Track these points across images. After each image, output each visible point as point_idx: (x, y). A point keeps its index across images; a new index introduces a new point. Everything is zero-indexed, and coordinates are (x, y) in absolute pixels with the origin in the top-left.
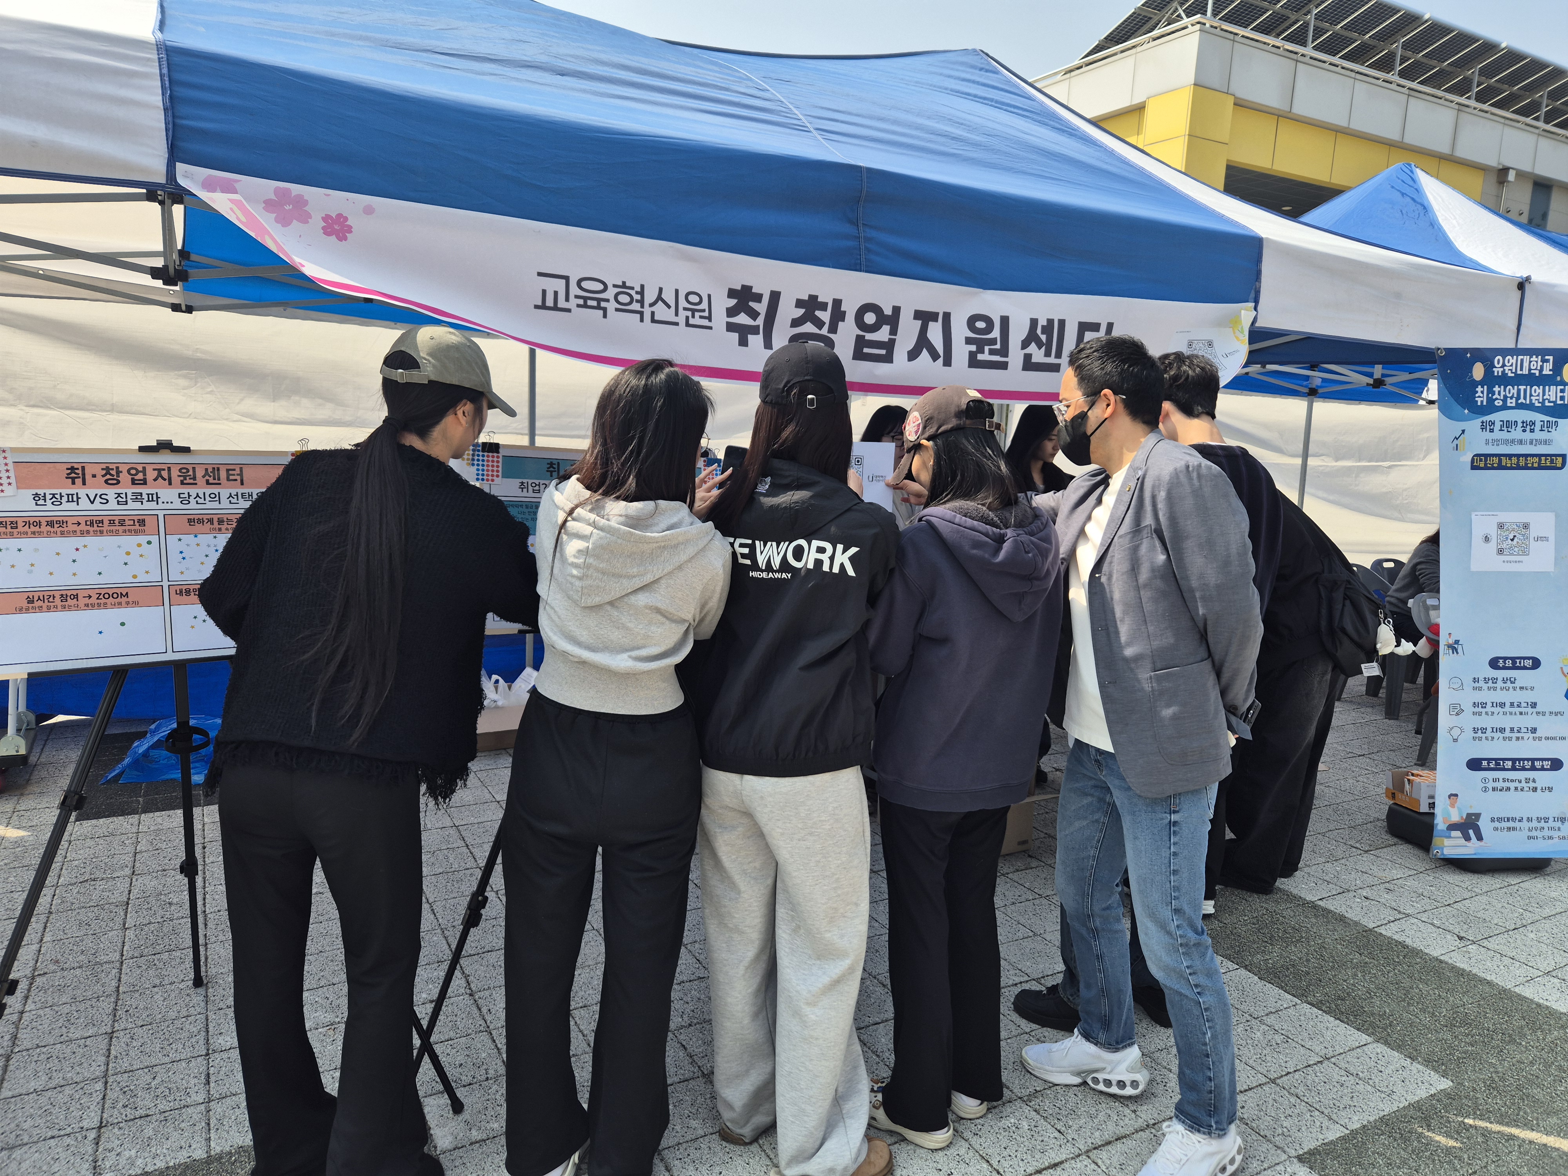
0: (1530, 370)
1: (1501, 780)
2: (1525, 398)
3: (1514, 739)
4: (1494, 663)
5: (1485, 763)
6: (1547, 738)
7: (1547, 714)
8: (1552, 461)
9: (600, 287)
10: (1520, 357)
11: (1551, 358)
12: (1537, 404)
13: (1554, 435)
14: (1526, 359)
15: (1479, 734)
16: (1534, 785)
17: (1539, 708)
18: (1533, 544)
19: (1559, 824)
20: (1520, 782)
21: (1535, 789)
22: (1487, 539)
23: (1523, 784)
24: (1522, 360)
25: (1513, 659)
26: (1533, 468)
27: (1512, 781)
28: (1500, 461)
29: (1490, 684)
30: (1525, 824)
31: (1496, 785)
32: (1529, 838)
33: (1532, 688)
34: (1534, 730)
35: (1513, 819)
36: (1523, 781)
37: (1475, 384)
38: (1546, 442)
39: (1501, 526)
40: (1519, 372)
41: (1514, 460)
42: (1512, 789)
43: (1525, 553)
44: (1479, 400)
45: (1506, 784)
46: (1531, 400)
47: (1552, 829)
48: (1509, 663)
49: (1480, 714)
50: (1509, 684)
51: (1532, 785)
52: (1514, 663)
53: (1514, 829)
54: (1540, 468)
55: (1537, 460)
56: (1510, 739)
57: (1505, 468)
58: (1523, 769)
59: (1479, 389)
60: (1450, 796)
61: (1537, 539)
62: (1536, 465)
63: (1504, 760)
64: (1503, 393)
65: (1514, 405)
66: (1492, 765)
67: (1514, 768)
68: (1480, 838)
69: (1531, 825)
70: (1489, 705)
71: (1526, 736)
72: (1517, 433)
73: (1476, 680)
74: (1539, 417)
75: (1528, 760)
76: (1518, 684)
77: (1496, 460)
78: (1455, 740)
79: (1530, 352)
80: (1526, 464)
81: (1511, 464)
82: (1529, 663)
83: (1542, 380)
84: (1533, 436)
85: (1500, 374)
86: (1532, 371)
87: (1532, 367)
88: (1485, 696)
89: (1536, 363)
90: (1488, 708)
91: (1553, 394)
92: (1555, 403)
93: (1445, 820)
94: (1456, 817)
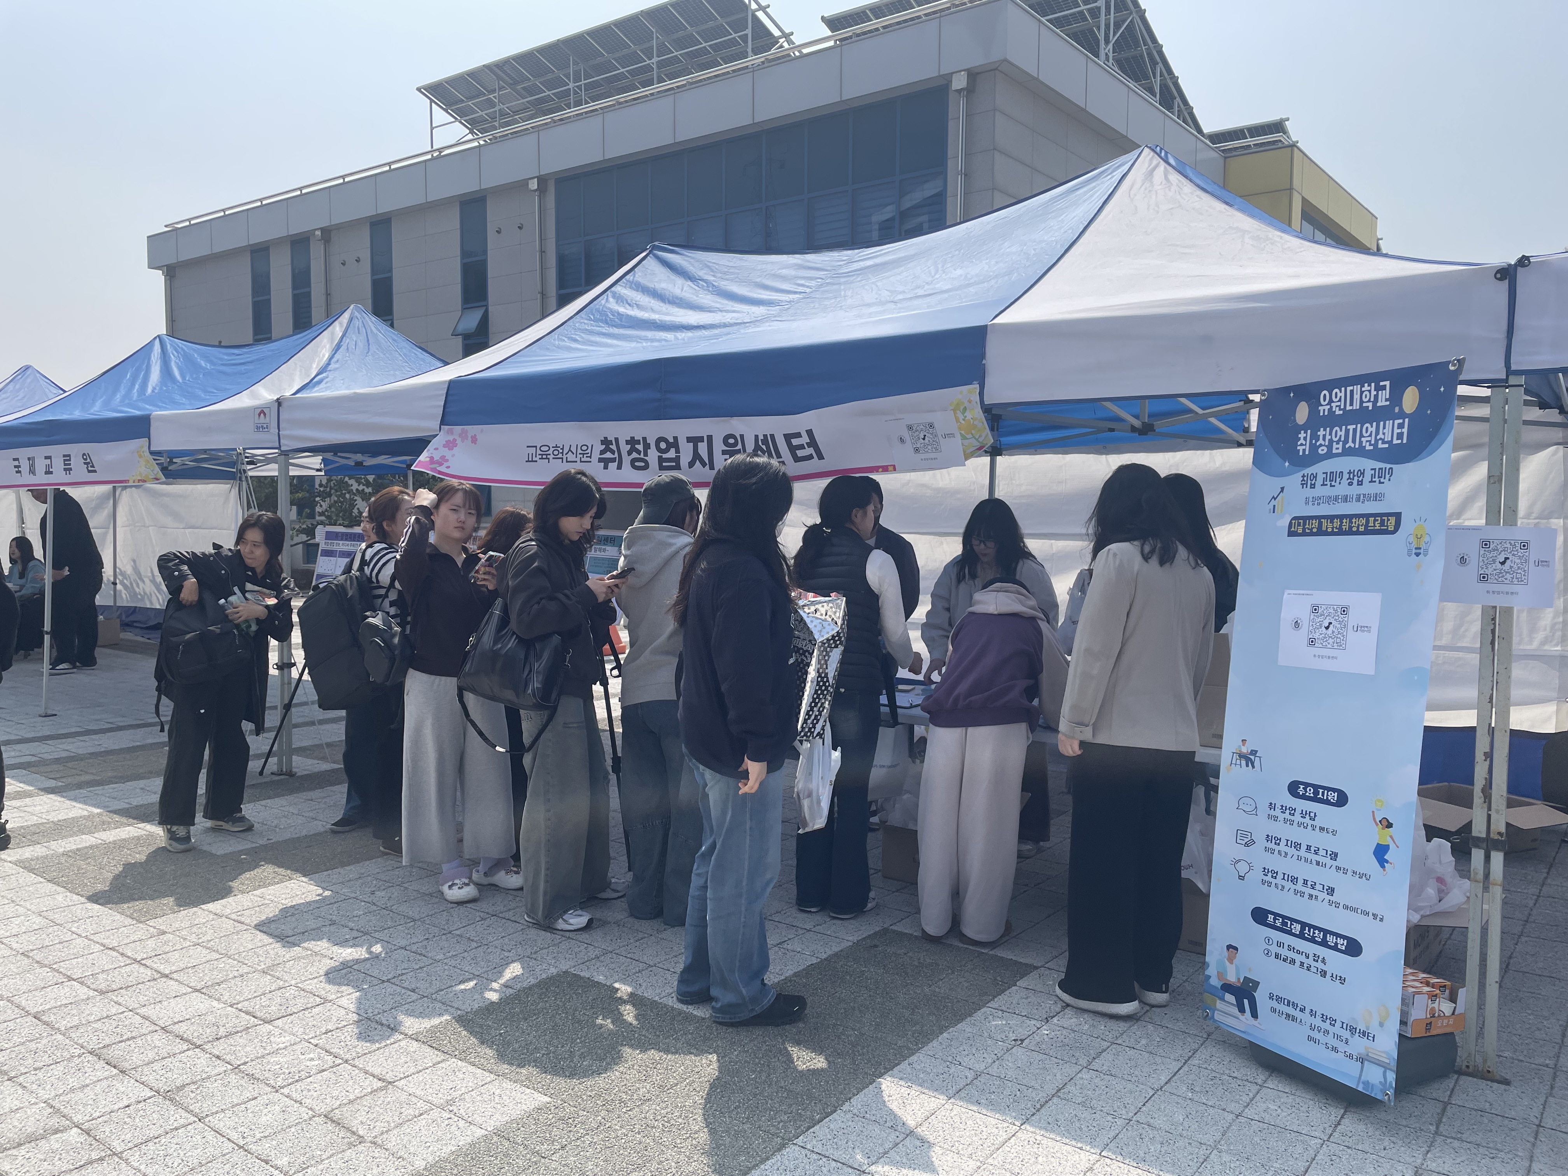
0: (1362, 402)
1: (1286, 946)
2: (1354, 441)
3: (1306, 896)
4: (1293, 788)
5: (1271, 918)
6: (1346, 907)
7: (1350, 873)
8: (1382, 523)
9: (548, 448)
10: (1349, 389)
11: (1387, 383)
12: (1369, 448)
13: (1387, 488)
14: (1357, 389)
15: (1269, 878)
16: (1324, 968)
17: (1338, 863)
18: (1352, 636)
19: (1346, 1034)
20: (1308, 957)
21: (1324, 974)
22: (1297, 624)
23: (1310, 961)
24: (1352, 392)
25: (1316, 787)
26: (1358, 533)
27: (1298, 952)
28: (1320, 524)
29: (1287, 815)
30: (1306, 1017)
31: (1280, 951)
32: (1310, 1039)
33: (1334, 833)
34: (1331, 891)
35: (1295, 1006)
36: (1311, 957)
37: (1299, 428)
38: (1377, 497)
39: (1315, 609)
40: (1348, 408)
41: (1337, 523)
42: (1298, 964)
43: (1340, 645)
44: (1300, 448)
45: (1291, 955)
46: (1361, 442)
47: (1339, 1037)
48: (1310, 792)
49: (1272, 851)
50: (1307, 820)
51: (1320, 965)
52: (1316, 793)
53: (1294, 1019)
54: (1367, 532)
55: (1364, 521)
56: (1302, 894)
57: (1326, 533)
58: (1312, 940)
59: (1302, 435)
60: (1229, 947)
61: (1357, 629)
62: (1362, 529)
63: (1293, 920)
64: (1328, 437)
65: (1340, 451)
66: (1279, 923)
67: (1301, 936)
68: (1255, 1015)
69: (1313, 1020)
70: (1283, 842)
71: (1321, 896)
72: (1342, 488)
73: (1272, 806)
74: (1368, 465)
75: (1320, 930)
76: (1318, 823)
77: (1315, 523)
78: (1241, 878)
79: (1360, 380)
80: (1351, 528)
81: (1333, 528)
82: (1333, 797)
83: (1377, 415)
84: (1361, 490)
85: (1326, 413)
86: (1365, 405)
87: (1364, 400)
88: (1281, 830)
89: (1368, 394)
90: (1282, 846)
91: (1388, 431)
92: (1391, 442)
93: (1220, 975)
94: (1232, 976)
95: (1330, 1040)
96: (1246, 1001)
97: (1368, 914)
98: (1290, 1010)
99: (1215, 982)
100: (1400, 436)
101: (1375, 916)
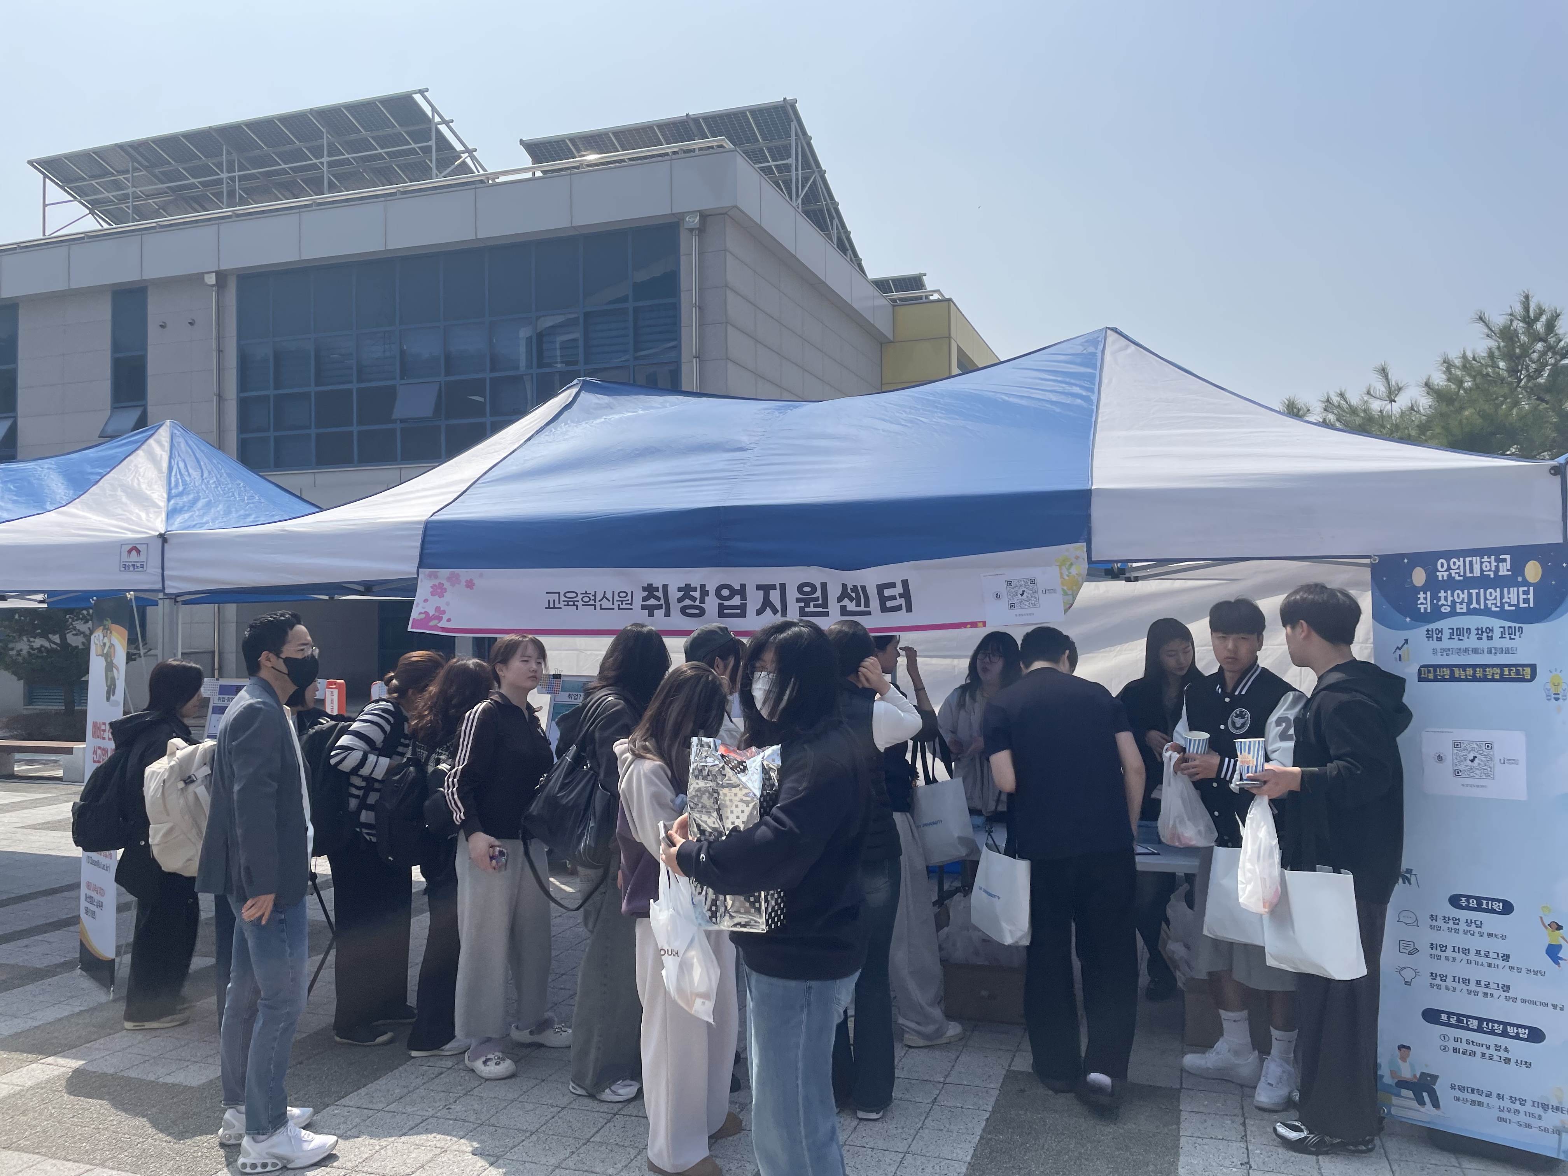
0: (1482, 571)
1: (1464, 1041)
2: (1478, 603)
3: (1480, 994)
4: (1454, 901)
5: (1444, 1017)
6: (1524, 1001)
7: (1524, 971)
8: (1518, 672)
9: (575, 595)
10: (1468, 559)
11: (1508, 557)
12: (1494, 609)
13: (1518, 643)
14: (1476, 560)
15: (1438, 981)
16: (1508, 1056)
17: (1512, 963)
18: (1498, 767)
19: (1541, 1111)
20: (1488, 1048)
21: (1508, 1061)
22: (1441, 759)
23: (1492, 1051)
24: (1471, 562)
25: (1479, 899)
26: (1493, 680)
27: (1478, 1045)
28: (1452, 672)
29: (1451, 925)
30: (1494, 1102)
31: (1457, 1045)
32: (1501, 1120)
33: (1504, 938)
34: (1506, 988)
35: (1480, 1092)
36: (1492, 1047)
37: (1417, 590)
38: (1508, 651)
39: (1457, 745)
40: (1468, 575)
41: (1470, 671)
42: (1479, 1055)
44: (1422, 607)
45: (1470, 1048)
46: (1486, 605)
47: (1532, 1115)
48: (1473, 903)
49: (1439, 958)
50: (1474, 928)
51: (1503, 1054)
52: (1480, 904)
53: (1480, 1104)
54: (1502, 679)
55: (1498, 671)
56: (1476, 993)
57: (1459, 680)
58: (1492, 1033)
59: (1421, 595)
60: (1401, 1047)
61: (1504, 761)
62: (1497, 677)
63: (1468, 1017)
64: (1450, 599)
65: (1465, 610)
66: (1453, 1021)
67: (1480, 1030)
68: (1437, 1105)
69: (1501, 1103)
70: (1450, 949)
71: (1496, 993)
72: (1471, 642)
73: (1433, 918)
74: (1497, 624)
75: (1499, 1023)
76: (1485, 929)
77: (1447, 672)
78: (1408, 983)
79: (1480, 552)
80: (1485, 676)
81: (1466, 676)
82: (1498, 906)
83: (1499, 582)
84: (1491, 644)
85: (1445, 578)
86: (1485, 573)
87: (1485, 569)
88: (1445, 938)
89: (1488, 564)
90: (1449, 953)
91: (1513, 596)
92: (1517, 606)
93: (1393, 1074)
94: (1407, 1073)
95: (1522, 1118)
96: (1425, 1094)
97: (1547, 1005)
98: (1476, 1097)
99: (1388, 1079)
101: (1554, 1006)
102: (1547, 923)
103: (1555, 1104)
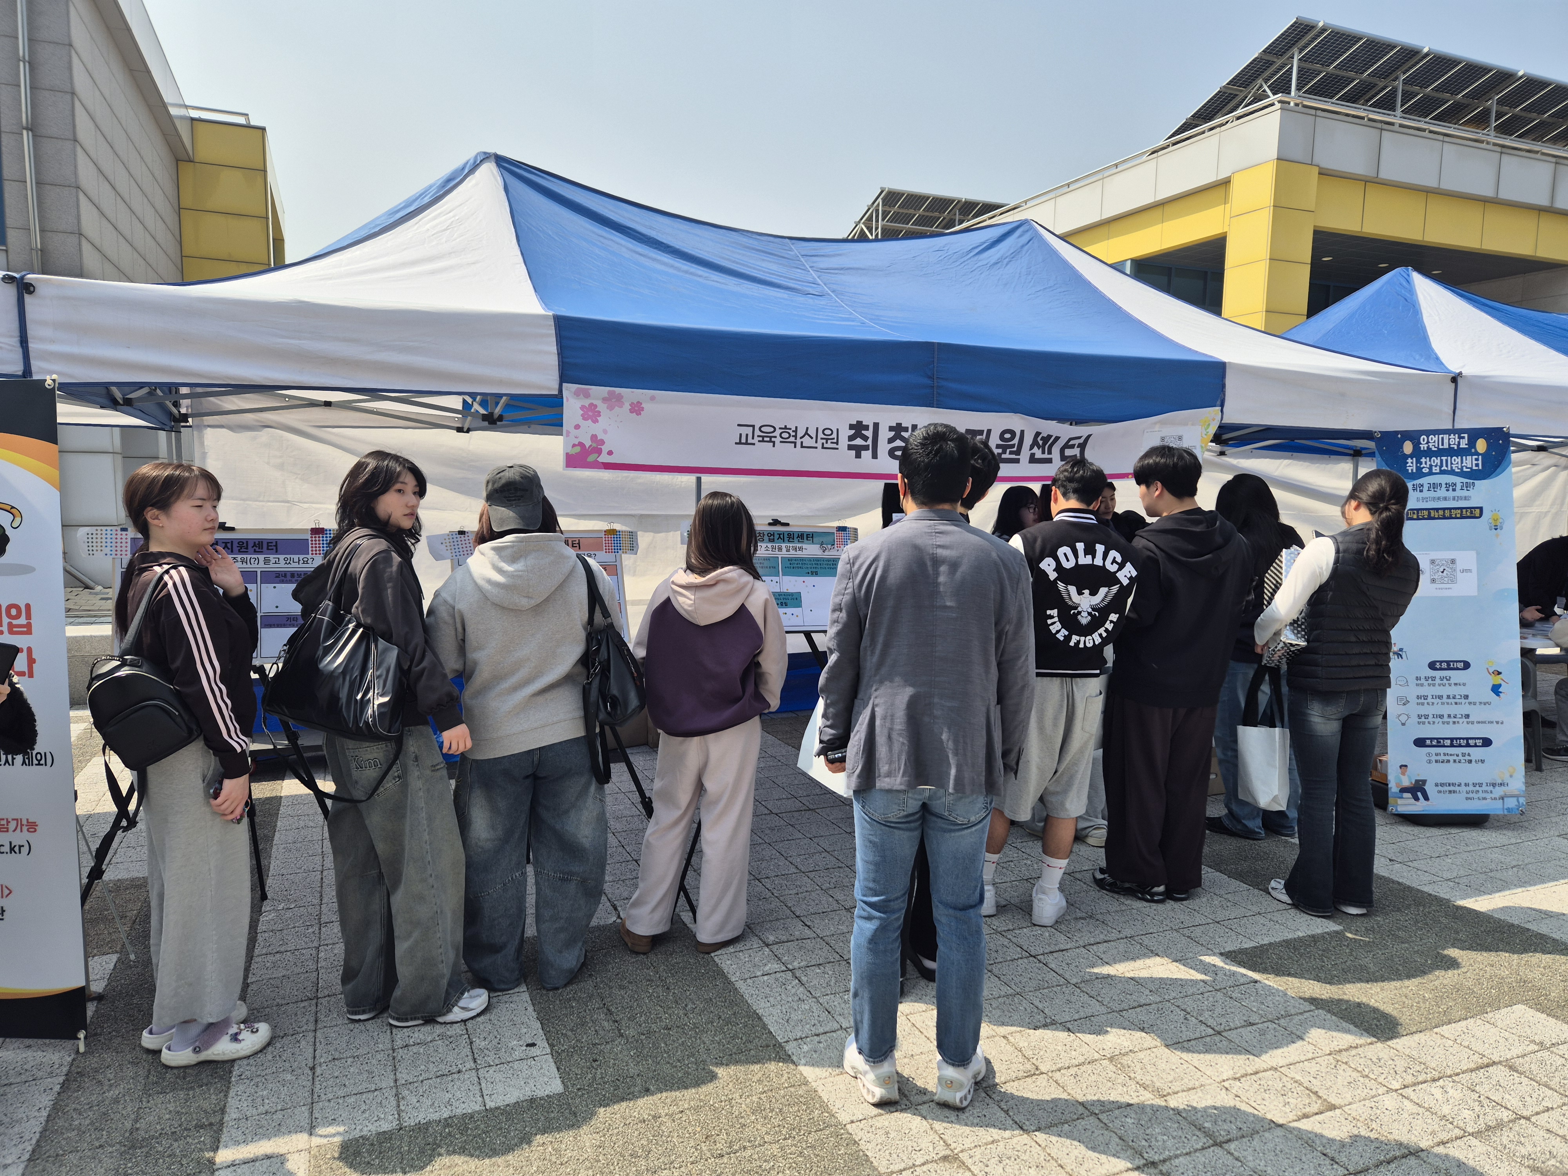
0: (1449, 445)
1: (1442, 755)
2: (1447, 466)
3: (1451, 723)
4: (1432, 666)
5: (1428, 742)
6: (1478, 722)
7: (1477, 704)
8: (1471, 512)
9: (772, 429)
10: (1441, 436)
11: (1466, 435)
12: (1457, 470)
13: (1472, 492)
14: (1446, 437)
15: (1423, 719)
16: (1470, 758)
17: (1470, 700)
18: (1459, 575)
19: (1491, 788)
20: (1458, 756)
21: (1470, 761)
23: (1460, 757)
24: (1443, 438)
25: (1448, 662)
26: (1456, 518)
27: (1451, 755)
28: (1429, 513)
29: (1430, 681)
30: (1463, 788)
31: (1438, 758)
32: (1467, 799)
33: (1464, 685)
34: (1467, 716)
35: (1454, 785)
36: (1460, 755)
37: (1406, 457)
38: (1466, 498)
39: (1433, 562)
40: (1441, 447)
41: (1441, 512)
42: (1452, 761)
43: (1453, 582)
44: (1410, 469)
45: (1446, 758)
46: (1451, 467)
47: (1486, 792)
48: (1444, 665)
49: (1423, 704)
50: (1445, 681)
51: (1467, 758)
52: (1449, 665)
53: (1454, 792)
54: (1462, 517)
55: (1459, 511)
56: (1448, 723)
57: (1434, 518)
58: (1460, 746)
59: (1409, 460)
60: (1401, 767)
61: (1463, 571)
62: (1458, 516)
63: (1444, 739)
64: (1428, 463)
65: (1438, 471)
66: (1434, 743)
67: (1452, 746)
68: (1426, 798)
69: (1468, 788)
70: (1430, 697)
71: (1461, 721)
72: (1442, 493)
73: (1418, 679)
74: (1458, 480)
75: (1463, 739)
76: (1452, 681)
77: (1426, 513)
78: (1403, 724)
79: (1449, 432)
80: (1451, 515)
81: (1439, 515)
82: (1461, 665)
83: (1460, 452)
84: (1455, 494)
85: (1425, 449)
86: (1451, 446)
87: (1451, 443)
88: (1426, 690)
89: (1454, 440)
90: (1430, 700)
91: (1469, 462)
92: (1471, 468)
93: (1397, 785)
94: (1406, 782)
95: (1481, 795)
96: (1419, 794)
97: (1492, 722)
98: (1452, 788)
99: (1394, 789)
100: (1477, 465)
101: (1497, 722)
102: (1491, 671)
103: (1500, 782)
